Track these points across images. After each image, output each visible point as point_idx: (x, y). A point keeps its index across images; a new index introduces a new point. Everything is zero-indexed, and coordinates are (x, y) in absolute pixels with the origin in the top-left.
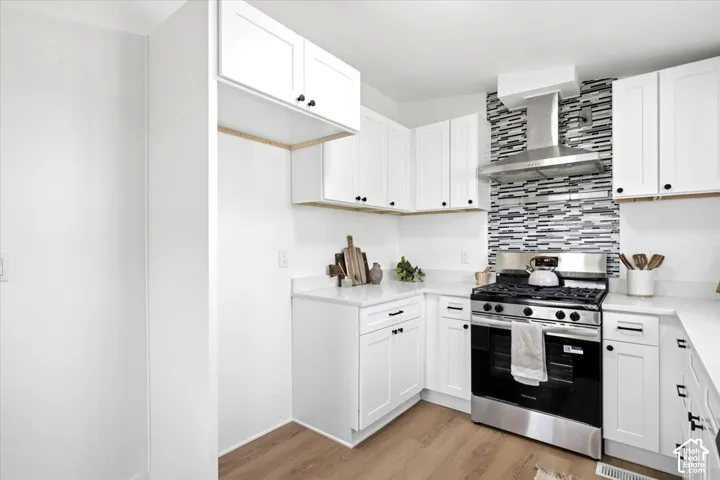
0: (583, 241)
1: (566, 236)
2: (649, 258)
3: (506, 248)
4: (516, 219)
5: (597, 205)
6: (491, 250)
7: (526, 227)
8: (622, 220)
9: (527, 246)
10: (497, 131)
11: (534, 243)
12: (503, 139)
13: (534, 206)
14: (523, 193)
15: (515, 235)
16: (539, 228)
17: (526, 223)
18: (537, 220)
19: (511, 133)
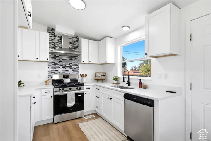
0: (72, 71)
1: (69, 70)
2: (84, 75)
3: (54, 73)
4: (56, 65)
5: (75, 64)
6: (49, 74)
7: (59, 68)
8: (80, 67)
9: (60, 73)
10: (51, 39)
11: (61, 72)
12: (52, 42)
13: (61, 62)
14: (58, 58)
15: (56, 70)
16: (63, 68)
17: (59, 67)
18: (62, 66)
19: (55, 41)
